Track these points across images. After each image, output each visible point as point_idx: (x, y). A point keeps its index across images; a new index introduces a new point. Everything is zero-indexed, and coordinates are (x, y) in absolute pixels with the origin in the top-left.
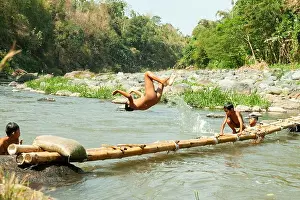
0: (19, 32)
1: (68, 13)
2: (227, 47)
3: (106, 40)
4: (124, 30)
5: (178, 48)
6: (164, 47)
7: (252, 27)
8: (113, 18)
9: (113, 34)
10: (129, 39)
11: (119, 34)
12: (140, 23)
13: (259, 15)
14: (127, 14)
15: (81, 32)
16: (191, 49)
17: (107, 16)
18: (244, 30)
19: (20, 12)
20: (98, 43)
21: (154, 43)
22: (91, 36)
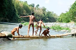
0: (24, 13)
1: (34, 10)
2: (66, 19)
3: (42, 16)
4: (46, 14)
5: (57, 18)
6: (54, 18)
7: (72, 14)
8: (43, 11)
9: (43, 15)
10: (47, 16)
11: (45, 15)
12: (49, 13)
13: (73, 12)
14: (47, 11)
15: (37, 14)
16: (59, 19)
17: (42, 11)
18: (70, 15)
19: (24, 9)
20: (40, 17)
21: (52, 17)
22: (39, 15)
